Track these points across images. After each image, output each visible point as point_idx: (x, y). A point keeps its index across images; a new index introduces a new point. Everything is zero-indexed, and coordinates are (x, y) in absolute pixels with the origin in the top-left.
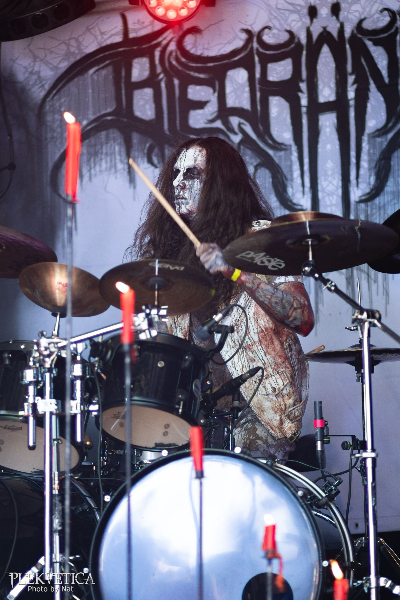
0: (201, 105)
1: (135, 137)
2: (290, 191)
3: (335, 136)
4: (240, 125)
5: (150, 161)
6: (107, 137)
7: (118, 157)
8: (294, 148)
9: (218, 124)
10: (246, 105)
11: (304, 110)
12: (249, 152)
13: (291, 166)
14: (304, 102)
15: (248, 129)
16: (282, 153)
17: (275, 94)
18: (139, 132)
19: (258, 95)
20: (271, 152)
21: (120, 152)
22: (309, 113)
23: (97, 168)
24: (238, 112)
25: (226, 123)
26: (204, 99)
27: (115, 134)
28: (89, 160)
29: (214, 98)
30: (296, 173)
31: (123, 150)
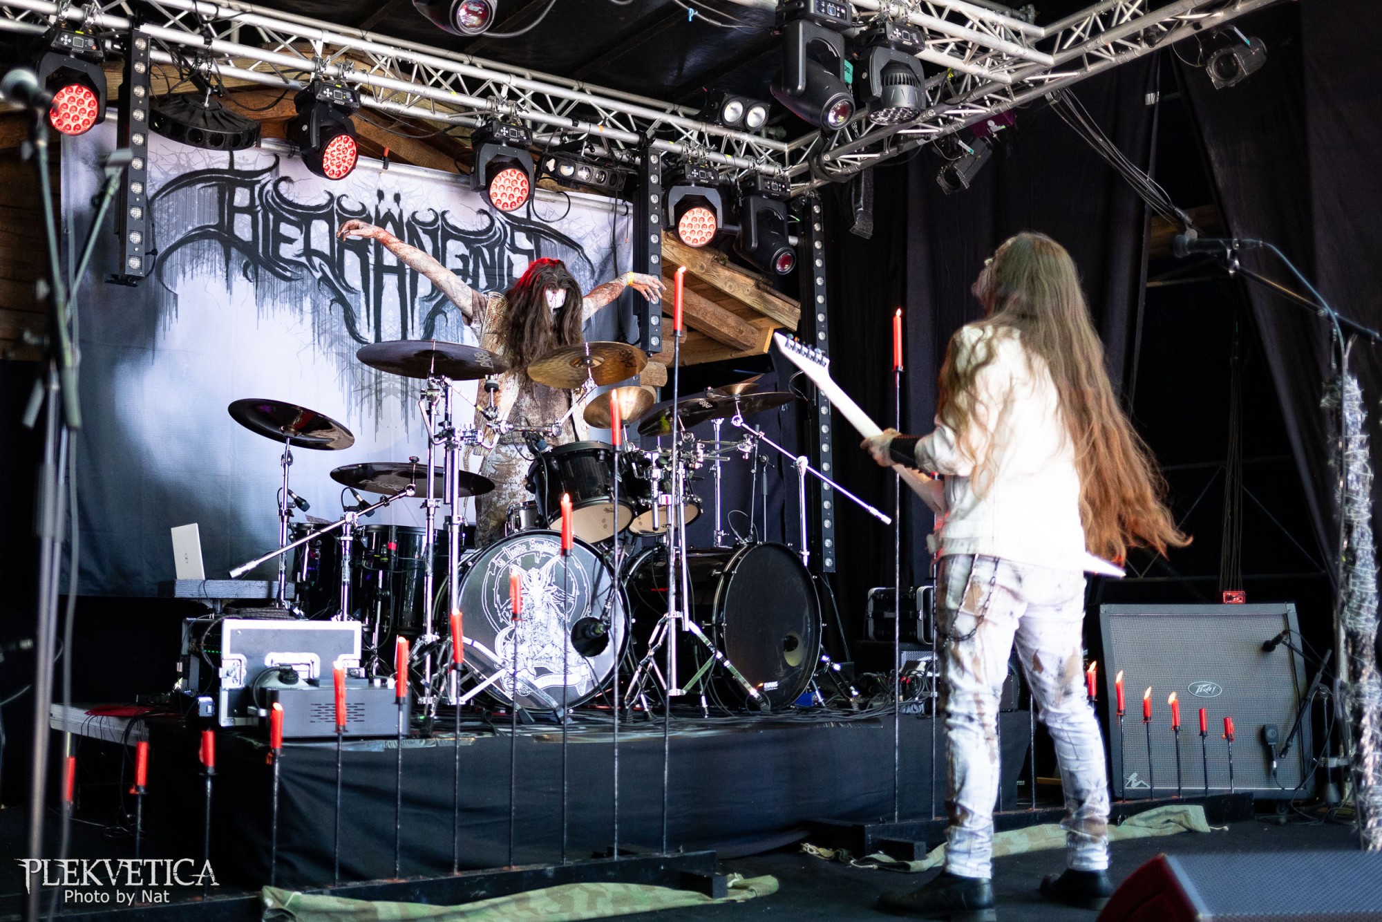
0: (290, 241)
1: (234, 252)
2: (358, 326)
3: (396, 293)
4: (320, 265)
5: (245, 275)
6: (210, 245)
7: (218, 265)
8: (363, 294)
9: (303, 260)
10: (327, 251)
11: (371, 267)
12: (327, 288)
13: (360, 307)
14: (372, 260)
15: (327, 270)
16: (353, 295)
17: (350, 249)
18: (238, 249)
19: (336, 245)
20: (344, 293)
21: (220, 261)
22: (375, 269)
23: (199, 268)
24: (320, 255)
25: (310, 260)
26: (293, 237)
27: (217, 244)
28: (192, 261)
29: (301, 238)
30: (364, 314)
31: (223, 260)
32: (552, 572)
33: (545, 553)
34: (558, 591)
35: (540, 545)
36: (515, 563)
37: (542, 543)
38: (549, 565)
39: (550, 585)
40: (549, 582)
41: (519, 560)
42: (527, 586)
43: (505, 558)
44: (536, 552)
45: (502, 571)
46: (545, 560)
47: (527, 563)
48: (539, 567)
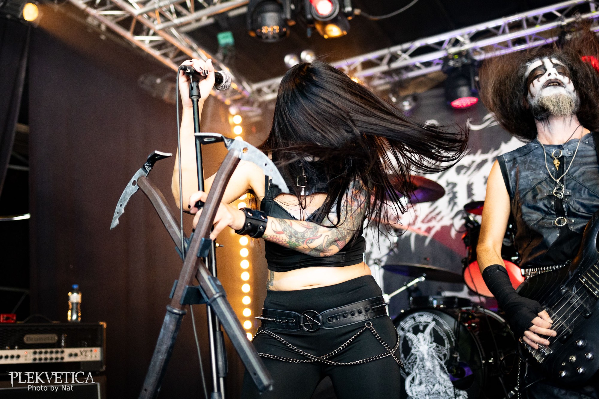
32: (431, 334)
33: (425, 322)
34: (437, 347)
35: (421, 318)
36: (409, 331)
37: (422, 315)
38: (428, 330)
39: (431, 343)
40: (430, 341)
41: (411, 329)
42: (419, 346)
43: (403, 329)
44: (420, 322)
45: (402, 338)
46: (425, 327)
47: (416, 330)
48: (423, 331)
